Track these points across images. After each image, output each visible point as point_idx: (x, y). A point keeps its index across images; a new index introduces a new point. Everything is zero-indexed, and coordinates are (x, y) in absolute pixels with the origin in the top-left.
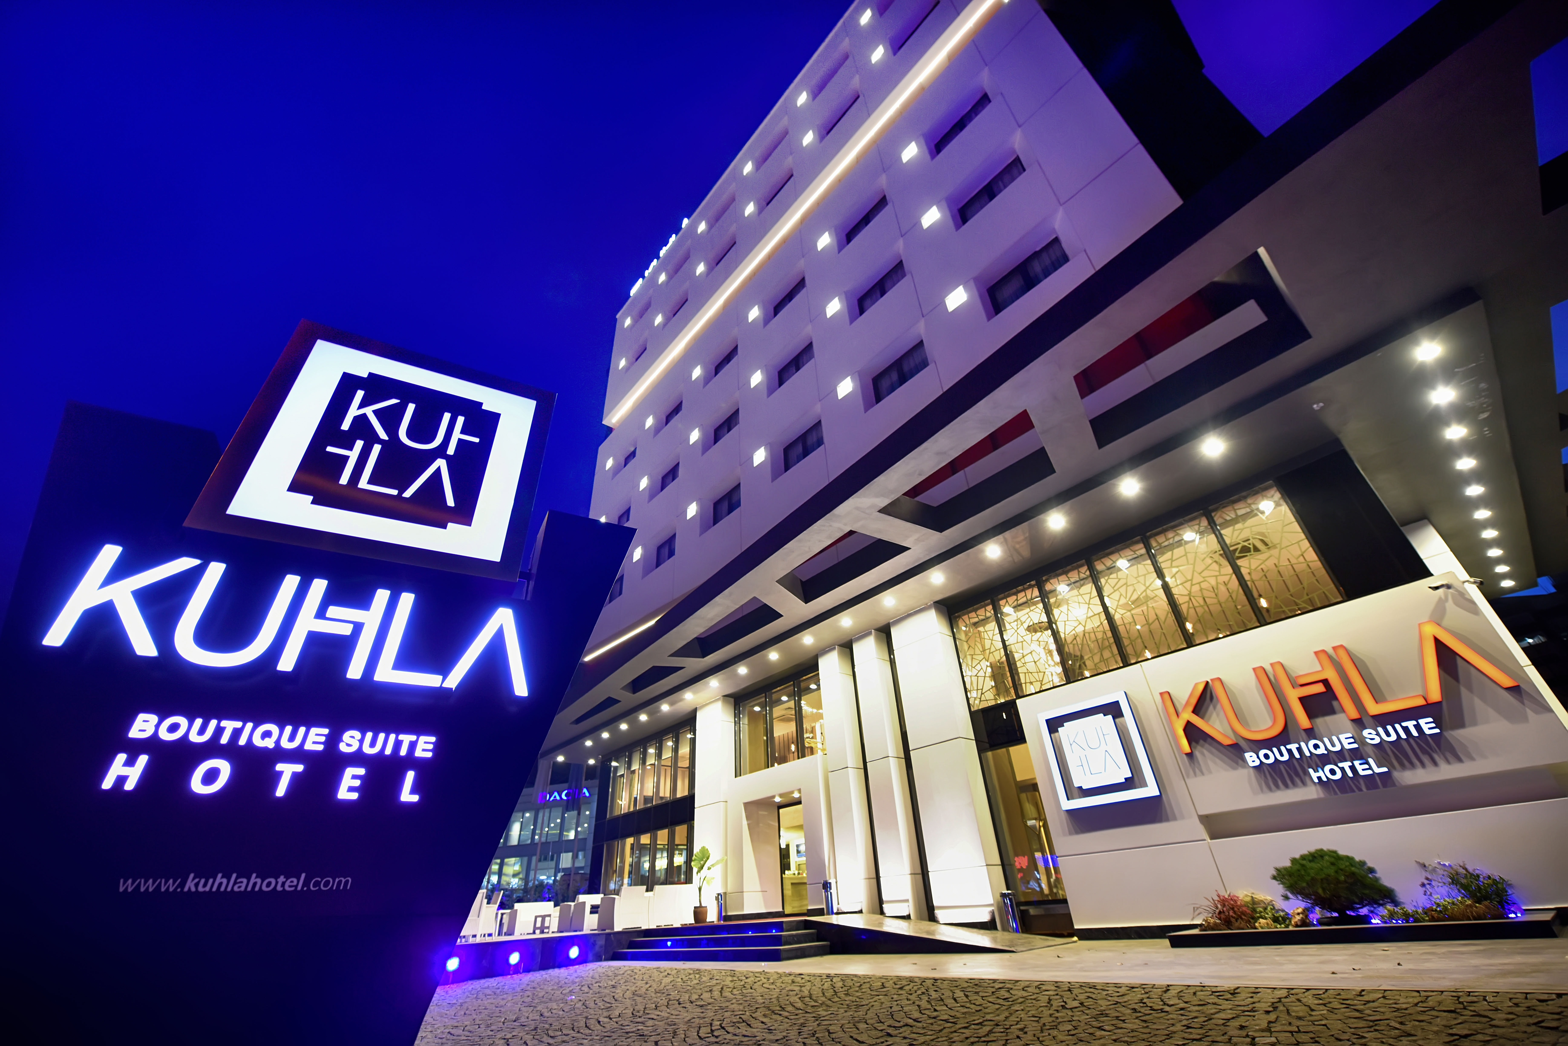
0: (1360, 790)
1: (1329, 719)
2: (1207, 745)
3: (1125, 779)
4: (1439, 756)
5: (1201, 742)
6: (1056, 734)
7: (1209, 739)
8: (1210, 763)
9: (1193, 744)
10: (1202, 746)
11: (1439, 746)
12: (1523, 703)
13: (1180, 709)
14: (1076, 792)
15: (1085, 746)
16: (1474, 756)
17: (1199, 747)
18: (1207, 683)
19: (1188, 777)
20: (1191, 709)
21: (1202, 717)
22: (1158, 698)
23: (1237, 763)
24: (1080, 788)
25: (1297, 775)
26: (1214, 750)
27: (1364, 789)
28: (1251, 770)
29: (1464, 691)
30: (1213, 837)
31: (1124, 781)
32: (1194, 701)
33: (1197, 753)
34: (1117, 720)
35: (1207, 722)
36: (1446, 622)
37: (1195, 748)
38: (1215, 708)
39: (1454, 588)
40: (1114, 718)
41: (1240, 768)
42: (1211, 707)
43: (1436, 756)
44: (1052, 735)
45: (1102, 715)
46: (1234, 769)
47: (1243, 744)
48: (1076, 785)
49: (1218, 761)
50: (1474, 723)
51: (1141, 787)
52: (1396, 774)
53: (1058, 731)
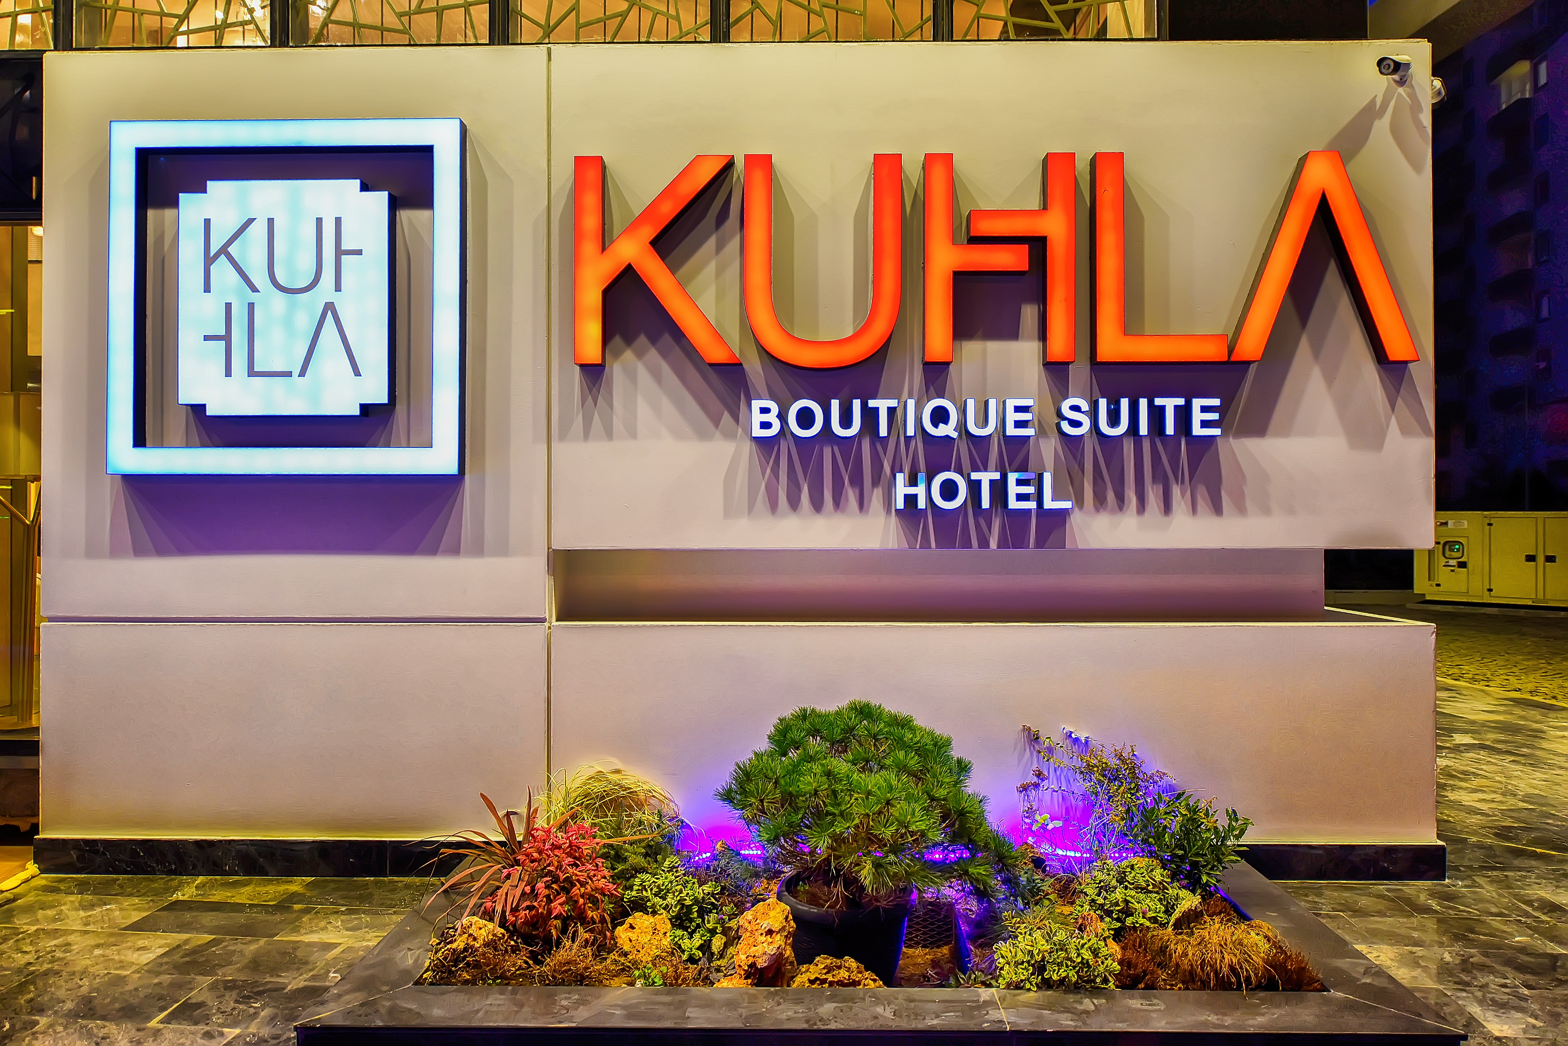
0: (984, 543)
1: (994, 347)
2: (653, 354)
3: (363, 407)
4: (1183, 495)
5: (642, 339)
6: (169, 213)
7: (667, 338)
8: (643, 409)
9: (617, 340)
10: (640, 355)
11: (1193, 467)
12: (1393, 406)
13: (618, 224)
14: (177, 423)
15: (260, 278)
16: (1249, 504)
17: (628, 355)
18: (729, 165)
19: (562, 438)
20: (648, 232)
21: (673, 269)
22: (564, 173)
23: (716, 422)
24: (198, 409)
25: (857, 480)
26: (665, 368)
27: (993, 544)
28: (747, 447)
29: (1304, 348)
30: (564, 615)
31: (357, 412)
32: (669, 210)
33: (616, 371)
34: (405, 216)
35: (682, 286)
36: (1356, 167)
37: (617, 355)
38: (720, 247)
39: (1412, 87)
40: (394, 205)
41: (718, 434)
42: (712, 242)
43: (1176, 491)
44: (151, 213)
45: (355, 184)
46: (702, 435)
47: (754, 366)
48: (188, 394)
49: (667, 405)
50: (1285, 433)
51: (408, 446)
52: (1077, 520)
53: (175, 204)
